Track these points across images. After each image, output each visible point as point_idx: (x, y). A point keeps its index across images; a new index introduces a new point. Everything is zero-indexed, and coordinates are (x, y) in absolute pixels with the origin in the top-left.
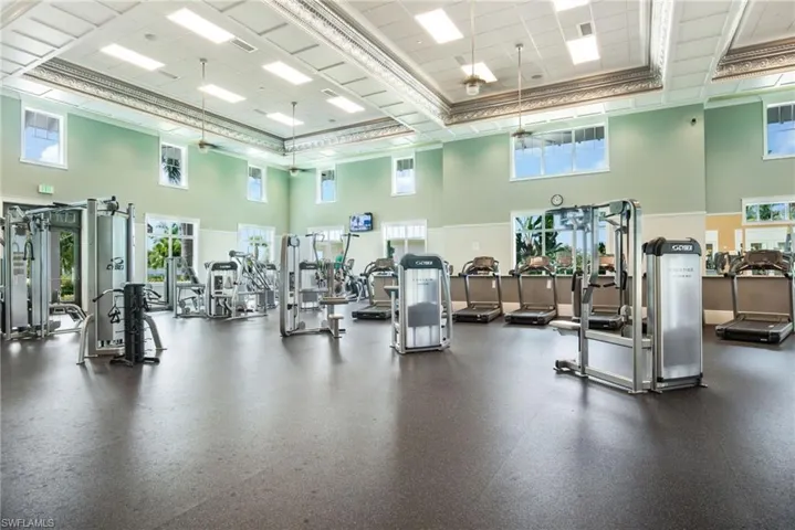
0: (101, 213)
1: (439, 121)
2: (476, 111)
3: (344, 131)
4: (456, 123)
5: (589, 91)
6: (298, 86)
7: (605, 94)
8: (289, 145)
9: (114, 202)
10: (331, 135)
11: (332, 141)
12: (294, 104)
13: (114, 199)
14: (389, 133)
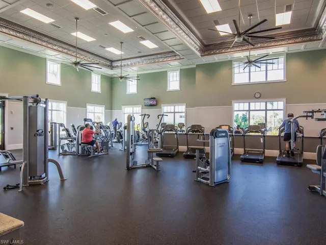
0: (31, 104)
1: (199, 54)
2: (219, 49)
3: (145, 58)
4: (207, 55)
5: (282, 40)
6: (126, 34)
7: (290, 42)
8: (115, 64)
9: (38, 98)
10: (138, 60)
11: (139, 62)
12: (122, 43)
13: (37, 96)
14: (170, 59)
